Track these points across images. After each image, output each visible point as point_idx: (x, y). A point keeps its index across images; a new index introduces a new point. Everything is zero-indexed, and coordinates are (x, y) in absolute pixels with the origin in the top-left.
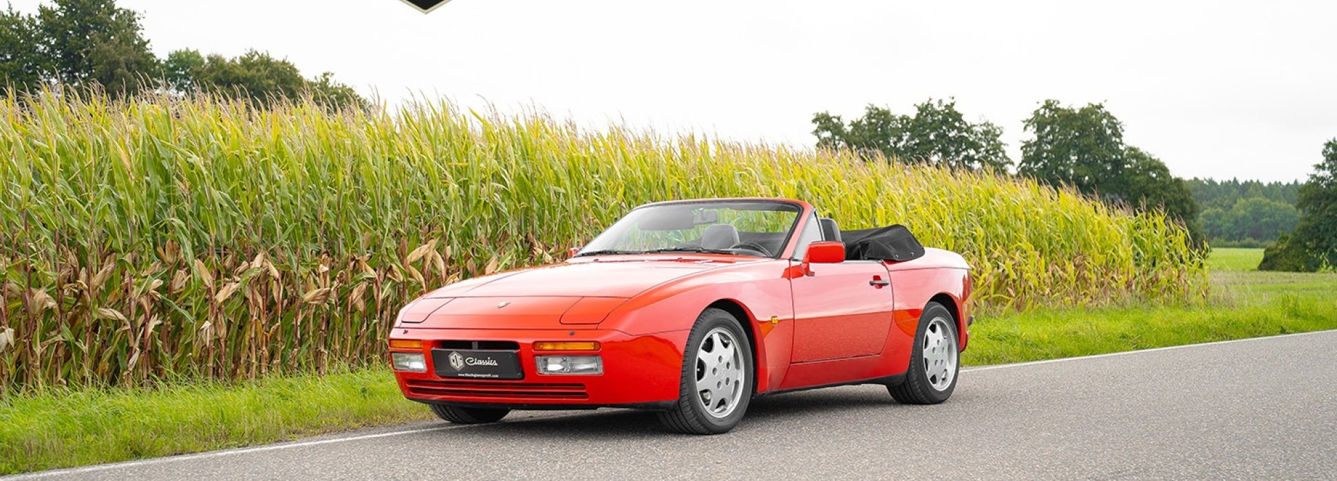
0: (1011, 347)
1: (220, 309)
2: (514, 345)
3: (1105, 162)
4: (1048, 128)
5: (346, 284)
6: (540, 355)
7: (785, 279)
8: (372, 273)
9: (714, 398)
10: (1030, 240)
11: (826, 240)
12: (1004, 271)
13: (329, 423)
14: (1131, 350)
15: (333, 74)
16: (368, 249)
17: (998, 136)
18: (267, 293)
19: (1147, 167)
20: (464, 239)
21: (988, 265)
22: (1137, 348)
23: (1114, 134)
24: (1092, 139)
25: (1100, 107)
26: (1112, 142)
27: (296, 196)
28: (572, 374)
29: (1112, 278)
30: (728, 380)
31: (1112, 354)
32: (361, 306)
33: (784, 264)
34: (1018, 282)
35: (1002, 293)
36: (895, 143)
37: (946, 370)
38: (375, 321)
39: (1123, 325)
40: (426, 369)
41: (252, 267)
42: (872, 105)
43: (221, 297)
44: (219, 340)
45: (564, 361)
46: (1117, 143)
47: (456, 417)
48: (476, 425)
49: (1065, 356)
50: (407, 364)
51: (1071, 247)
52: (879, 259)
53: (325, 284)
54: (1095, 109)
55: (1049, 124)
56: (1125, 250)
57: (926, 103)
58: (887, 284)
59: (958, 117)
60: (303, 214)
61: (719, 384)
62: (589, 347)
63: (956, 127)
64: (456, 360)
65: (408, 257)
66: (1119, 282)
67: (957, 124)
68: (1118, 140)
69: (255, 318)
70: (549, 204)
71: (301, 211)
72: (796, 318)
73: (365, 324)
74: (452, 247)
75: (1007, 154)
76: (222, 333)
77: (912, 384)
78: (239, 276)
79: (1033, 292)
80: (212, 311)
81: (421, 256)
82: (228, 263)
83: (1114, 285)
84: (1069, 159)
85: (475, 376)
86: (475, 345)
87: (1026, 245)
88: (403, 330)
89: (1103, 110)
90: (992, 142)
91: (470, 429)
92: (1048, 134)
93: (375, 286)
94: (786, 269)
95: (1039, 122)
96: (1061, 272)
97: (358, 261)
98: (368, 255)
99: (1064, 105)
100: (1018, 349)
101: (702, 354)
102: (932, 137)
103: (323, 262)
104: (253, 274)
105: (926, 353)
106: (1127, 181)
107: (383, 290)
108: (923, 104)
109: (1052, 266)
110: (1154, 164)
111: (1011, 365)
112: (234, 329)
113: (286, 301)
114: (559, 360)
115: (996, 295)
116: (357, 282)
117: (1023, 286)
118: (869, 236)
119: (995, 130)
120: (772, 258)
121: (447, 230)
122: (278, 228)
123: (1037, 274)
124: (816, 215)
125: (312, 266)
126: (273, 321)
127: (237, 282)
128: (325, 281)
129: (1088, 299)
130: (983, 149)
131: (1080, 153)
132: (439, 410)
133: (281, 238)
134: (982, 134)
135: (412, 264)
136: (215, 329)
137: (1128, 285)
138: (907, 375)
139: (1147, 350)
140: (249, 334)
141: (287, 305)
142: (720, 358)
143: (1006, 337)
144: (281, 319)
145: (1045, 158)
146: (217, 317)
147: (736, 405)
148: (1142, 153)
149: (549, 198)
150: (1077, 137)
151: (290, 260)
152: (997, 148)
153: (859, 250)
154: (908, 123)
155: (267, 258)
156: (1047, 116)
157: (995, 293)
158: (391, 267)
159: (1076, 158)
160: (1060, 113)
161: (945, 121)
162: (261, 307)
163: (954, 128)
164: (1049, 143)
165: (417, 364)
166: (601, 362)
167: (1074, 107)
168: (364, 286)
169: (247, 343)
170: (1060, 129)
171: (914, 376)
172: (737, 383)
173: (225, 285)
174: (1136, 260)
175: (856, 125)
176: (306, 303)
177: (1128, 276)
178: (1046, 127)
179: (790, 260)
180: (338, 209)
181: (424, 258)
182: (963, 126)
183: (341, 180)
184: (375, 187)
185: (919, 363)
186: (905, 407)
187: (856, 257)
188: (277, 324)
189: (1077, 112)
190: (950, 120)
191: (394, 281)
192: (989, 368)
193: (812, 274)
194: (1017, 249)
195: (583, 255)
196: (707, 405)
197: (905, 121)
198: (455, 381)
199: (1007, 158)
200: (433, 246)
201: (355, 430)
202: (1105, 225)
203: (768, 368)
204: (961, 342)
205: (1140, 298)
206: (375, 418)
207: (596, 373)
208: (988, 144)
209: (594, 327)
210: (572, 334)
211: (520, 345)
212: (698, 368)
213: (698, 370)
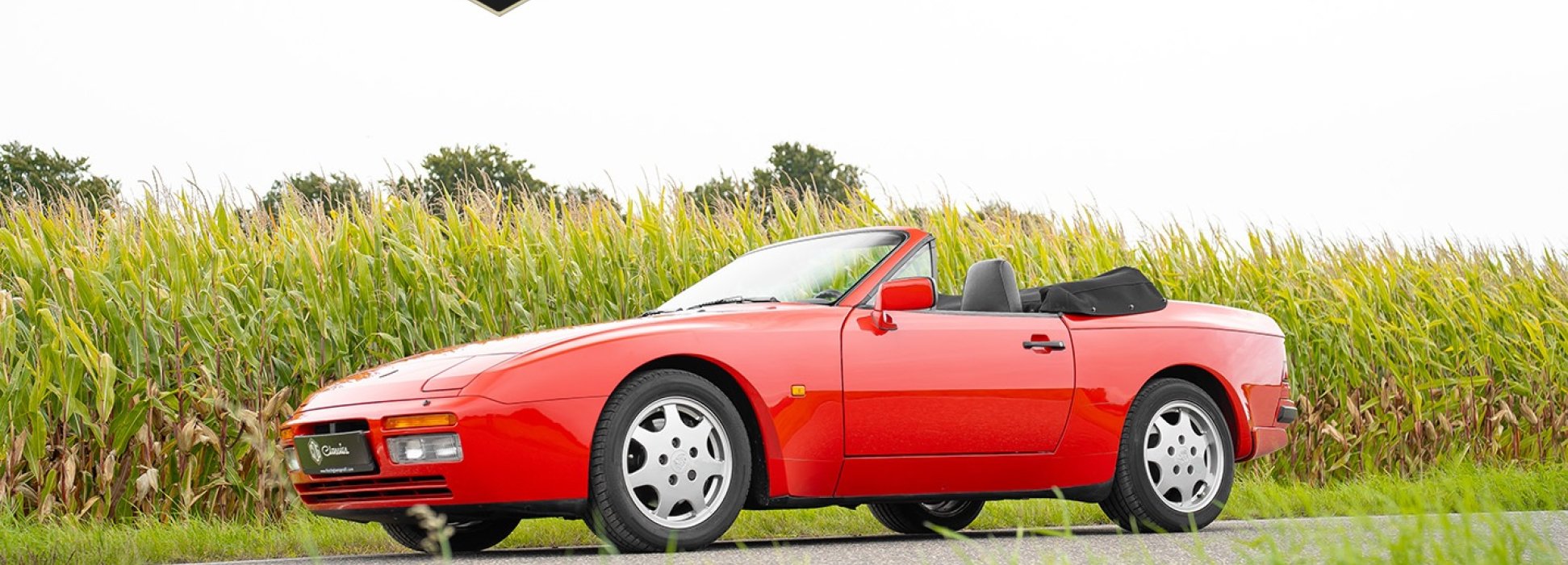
2: (363, 423)
6: (395, 436)
9: (665, 500)
28: (433, 462)
30: (693, 473)
33: (839, 312)
37: (1200, 483)
45: (425, 443)
52: (1052, 313)
58: (1063, 348)
61: (674, 478)
62: (443, 421)
64: (315, 451)
72: (848, 389)
85: (334, 471)
86: (332, 427)
105: (1154, 454)
114: (418, 442)
138: (1115, 486)
142: (677, 441)
147: (714, 510)
166: (460, 444)
171: (1127, 487)
172: (714, 477)
179: (854, 307)
185: (1137, 470)
193: (894, 327)
196: (651, 510)
203: (787, 460)
207: (457, 460)
209: (455, 393)
210: (427, 404)
211: (370, 423)
212: (629, 453)
213: (631, 456)
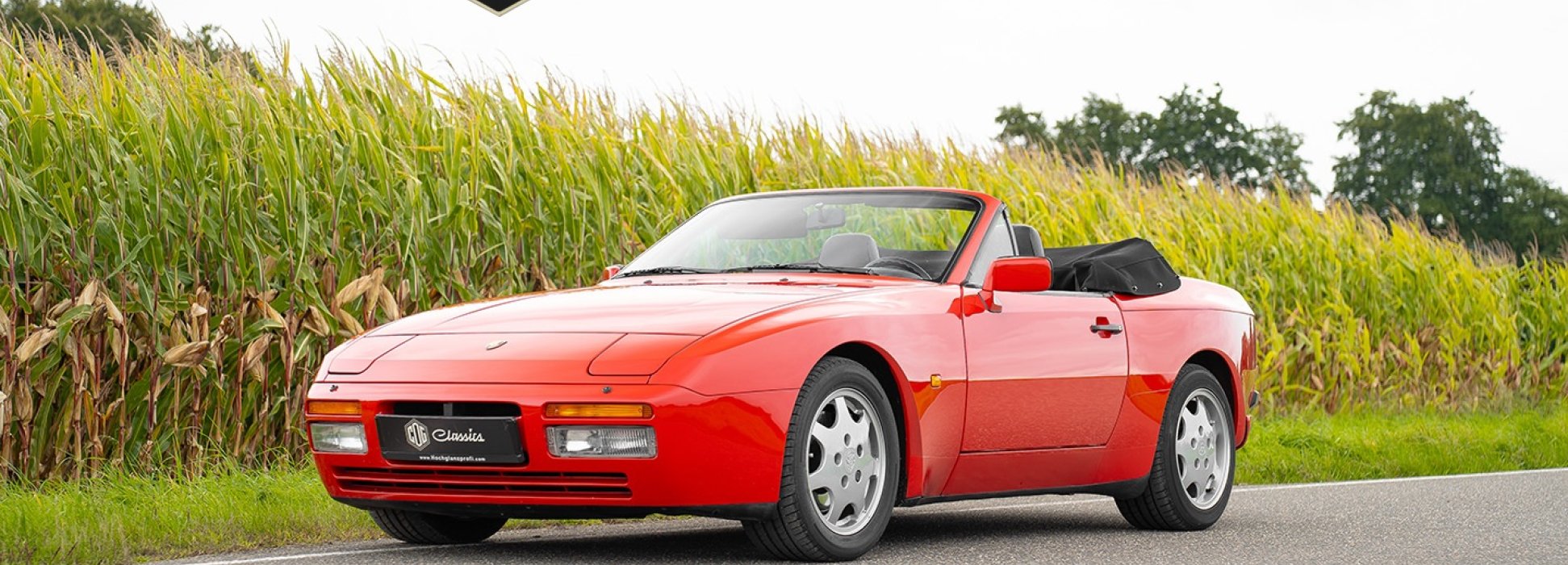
0: (1316, 458)
1: (21, 371)
2: (511, 408)
3: (1470, 192)
4: (1377, 137)
5: (234, 336)
6: (555, 425)
7: (954, 317)
8: (279, 321)
9: (835, 503)
10: (1348, 298)
11: (1021, 254)
12: (1304, 347)
13: (202, 540)
14: (1515, 470)
15: (217, 29)
16: (272, 281)
17: (1296, 147)
18: (103, 351)
19: (1541, 201)
20: (430, 269)
21: (1277, 338)
22: (1526, 467)
23: (1484, 147)
24: (1448, 156)
25: (1462, 102)
26: (1481, 161)
27: (152, 190)
28: (606, 456)
29: (1483, 365)
30: (859, 474)
31: (1484, 474)
32: (260, 372)
33: (952, 291)
34: (1327, 367)
35: (1301, 383)
36: (1129, 158)
37: (1212, 476)
38: (282, 398)
39: (1502, 431)
40: (366, 449)
41: (78, 304)
42: (1093, 95)
43: (25, 352)
44: (20, 423)
45: (594, 435)
46: (1491, 162)
47: (414, 533)
48: (447, 546)
49: (1406, 475)
50: (336, 442)
51: (1414, 314)
52: (1106, 292)
53: (201, 335)
54: (1455, 107)
55: (1379, 129)
56: (1504, 323)
57: (1180, 94)
58: (1117, 332)
59: (1230, 116)
60: (164, 220)
61: (844, 479)
62: (636, 412)
63: (1227, 133)
64: (417, 434)
65: (339, 296)
66: (1494, 372)
67: (1229, 128)
68: (1492, 157)
69: (82, 388)
70: (569, 216)
71: (160, 215)
72: (970, 380)
73: (267, 404)
74: (412, 281)
75: (1310, 178)
76: (26, 410)
77: (1156, 497)
78: (55, 319)
79: (1352, 383)
80: (9, 376)
81: (359, 293)
82: (37, 301)
83: (1485, 377)
84: (1411, 187)
85: (447, 459)
86: (448, 409)
87: (1340, 306)
88: (331, 385)
89: (1468, 108)
90: (1285, 158)
91: (437, 551)
92: (1378, 146)
93: (282, 342)
94: (955, 300)
95: (1362, 126)
96: (1398, 353)
97: (255, 301)
98: (272, 291)
99: (1403, 99)
100: (1328, 459)
101: (817, 430)
102: (1188, 149)
103: (199, 300)
104: (79, 316)
105: (1181, 446)
106: (1507, 224)
107: (296, 348)
108: (1175, 95)
109: (1385, 343)
110: (1551, 197)
111: (1317, 484)
112: (46, 409)
113: (133, 365)
114: (585, 434)
115: (1294, 387)
116: (254, 334)
117: (1336, 374)
118: (1092, 255)
119: (1291, 139)
120: (932, 281)
121: (403, 252)
122: (122, 241)
123: (1359, 356)
124: (1005, 217)
125: (179, 305)
126: (112, 397)
127: (53, 328)
128: (201, 331)
129: (1443, 398)
130: (1270, 169)
131: (1429, 178)
132: (386, 521)
133: (126, 258)
134: (1269, 145)
135: (343, 306)
136: (14, 403)
137: (1510, 377)
138: (1150, 481)
139: (1543, 470)
140: (72, 413)
141: (135, 370)
142: (847, 438)
143: (1310, 441)
144: (126, 392)
145: (1373, 185)
146: (17, 386)
147: (871, 514)
148: (1532, 179)
149: (569, 207)
150: (1424, 152)
151: (142, 294)
152: (1293, 167)
153: (1074, 276)
154: (1149, 125)
155: (102, 290)
156: (1376, 116)
157: (1289, 383)
158: (309, 311)
159: (1423, 185)
160: (1398, 111)
161: (1210, 123)
162: (93, 370)
163: (1224, 133)
164: (1380, 161)
165: (353, 442)
166: (653, 437)
167: (1419, 104)
168: (265, 340)
169: (67, 430)
170: (1397, 138)
171: (1161, 484)
172: (873, 479)
173: (30, 334)
174: (1523, 339)
175: (1066, 128)
176: (168, 366)
177: (1509, 363)
178: (1374, 134)
179: (961, 285)
180: (225, 212)
181: (365, 297)
182: (1239, 130)
183: (227, 165)
184: (283, 180)
185: (1170, 463)
186: (1145, 533)
187: (1070, 287)
188: (119, 400)
189: (1424, 110)
190: (1219, 121)
191: (314, 334)
192: (1280, 487)
193: (998, 309)
194: (1328, 313)
195: (627, 275)
196: (824, 514)
197: (1145, 122)
198: (414, 468)
199: (1309, 183)
200: (381, 278)
201: (246, 551)
202: (1471, 281)
203: (924, 457)
204: (1238, 433)
205: (1528, 398)
206: (279, 534)
207: (646, 455)
208: (1280, 160)
209: (644, 380)
210: (608, 392)
211: (522, 409)
212: (810, 452)
213: (812, 455)
